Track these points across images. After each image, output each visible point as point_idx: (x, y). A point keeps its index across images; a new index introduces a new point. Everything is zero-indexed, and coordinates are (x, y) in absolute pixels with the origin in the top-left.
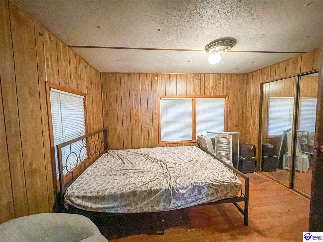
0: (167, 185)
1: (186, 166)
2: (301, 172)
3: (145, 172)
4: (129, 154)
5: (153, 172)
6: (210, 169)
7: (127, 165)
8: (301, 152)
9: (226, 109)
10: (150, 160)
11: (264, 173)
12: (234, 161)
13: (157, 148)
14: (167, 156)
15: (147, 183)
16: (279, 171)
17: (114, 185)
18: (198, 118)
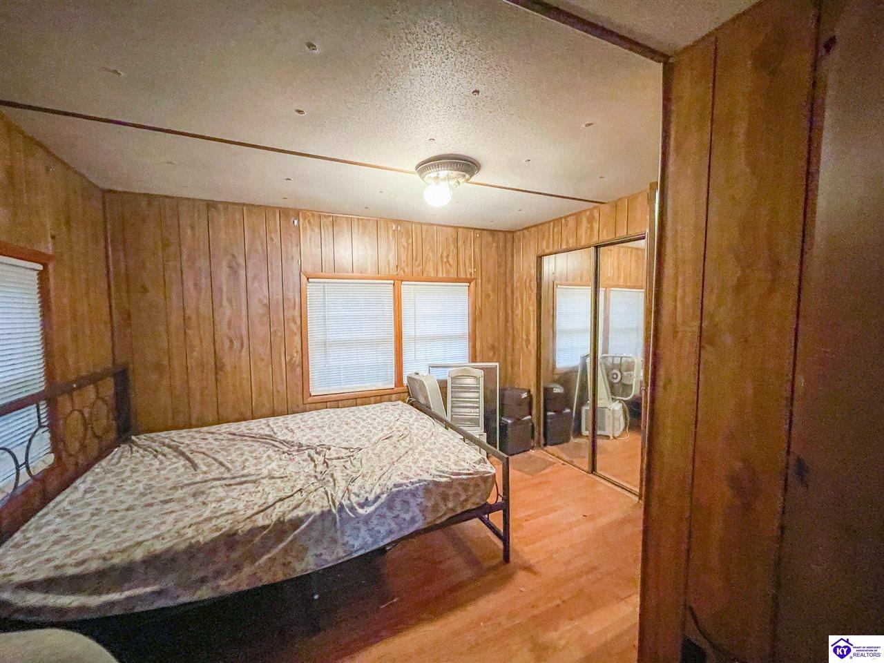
0: (326, 503)
1: (376, 452)
2: (611, 437)
3: (264, 481)
4: (211, 440)
5: (286, 477)
6: (431, 450)
7: (205, 469)
8: (611, 399)
9: (470, 308)
10: (276, 449)
11: (549, 448)
12: (488, 428)
13: (299, 416)
14: (328, 431)
15: (270, 506)
16: (573, 440)
17: (163, 528)
18: (407, 331)
